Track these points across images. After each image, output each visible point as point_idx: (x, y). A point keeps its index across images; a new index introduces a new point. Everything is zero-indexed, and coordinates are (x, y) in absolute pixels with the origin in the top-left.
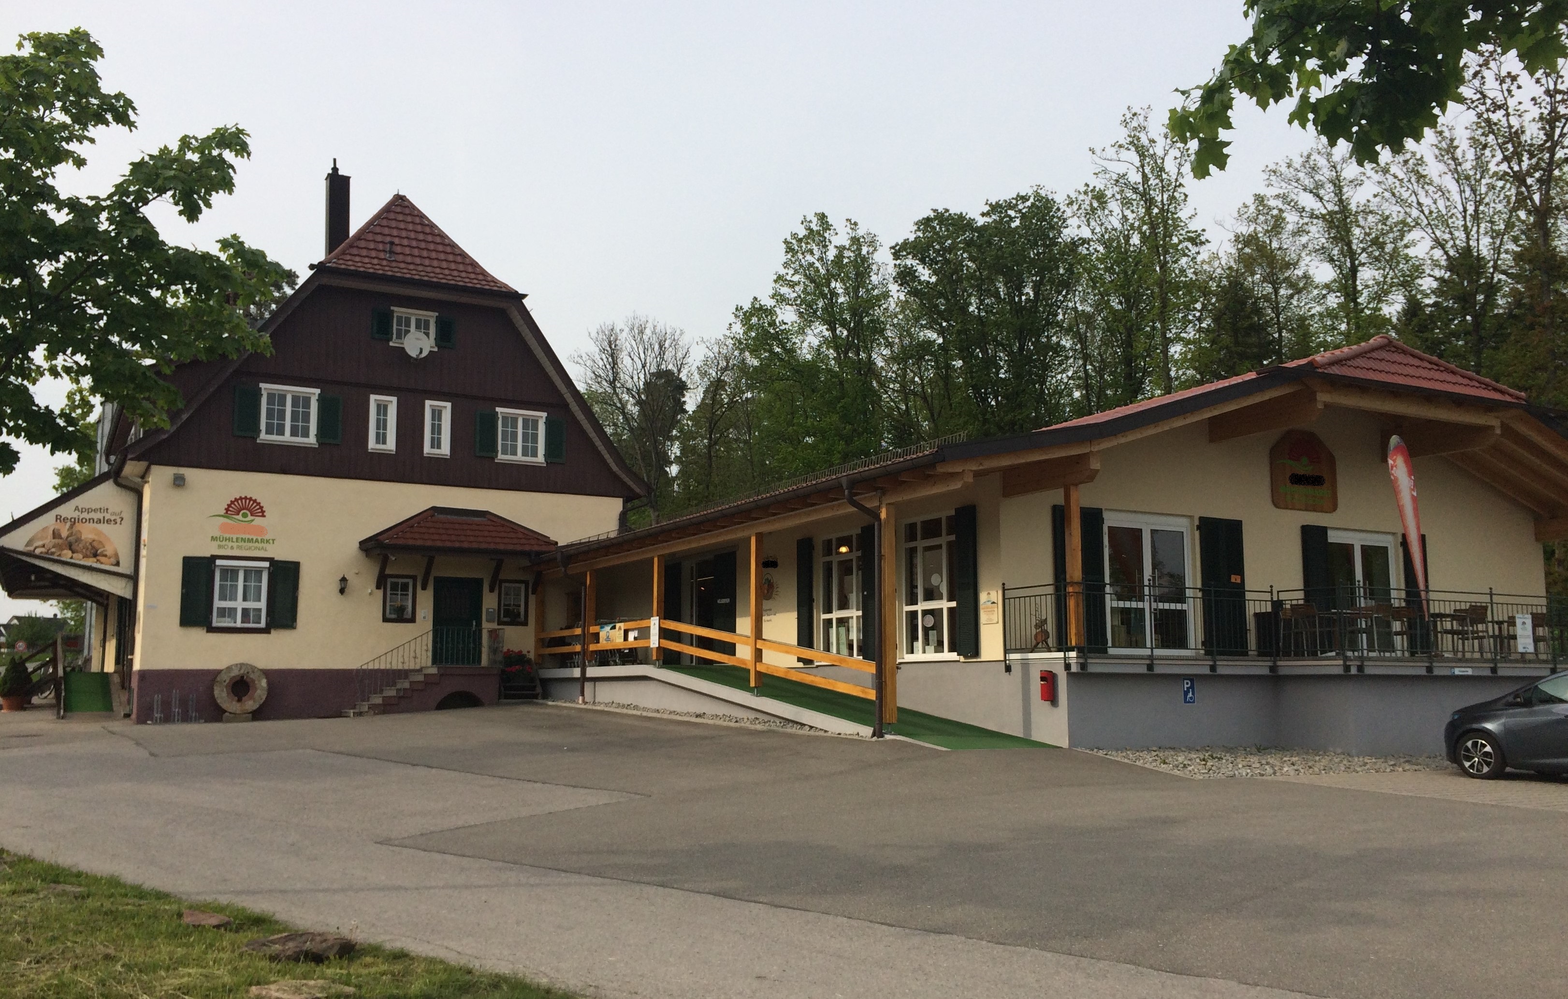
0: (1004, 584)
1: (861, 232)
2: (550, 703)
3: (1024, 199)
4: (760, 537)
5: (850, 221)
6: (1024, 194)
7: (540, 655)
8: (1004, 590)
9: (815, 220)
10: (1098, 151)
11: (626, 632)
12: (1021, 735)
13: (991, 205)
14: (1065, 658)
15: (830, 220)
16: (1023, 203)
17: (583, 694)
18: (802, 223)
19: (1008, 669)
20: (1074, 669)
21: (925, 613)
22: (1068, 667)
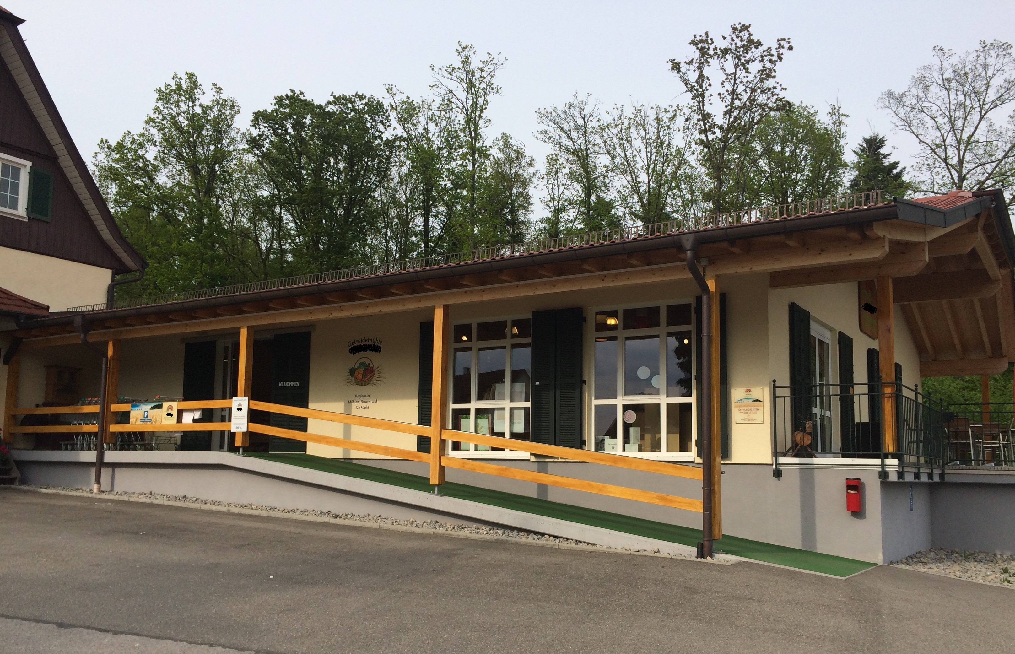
0: (774, 381)
1: (224, 96)
2: (44, 491)
3: (361, 98)
4: (447, 309)
5: (216, 85)
6: (361, 94)
7: (12, 434)
8: (775, 387)
9: (185, 77)
10: (436, 68)
11: (180, 413)
12: (798, 545)
13: (334, 97)
14: (883, 465)
15: (199, 81)
16: (360, 100)
17: (98, 481)
18: (173, 79)
19: (778, 473)
20: (893, 477)
21: (626, 408)
22: (884, 475)
